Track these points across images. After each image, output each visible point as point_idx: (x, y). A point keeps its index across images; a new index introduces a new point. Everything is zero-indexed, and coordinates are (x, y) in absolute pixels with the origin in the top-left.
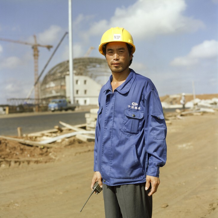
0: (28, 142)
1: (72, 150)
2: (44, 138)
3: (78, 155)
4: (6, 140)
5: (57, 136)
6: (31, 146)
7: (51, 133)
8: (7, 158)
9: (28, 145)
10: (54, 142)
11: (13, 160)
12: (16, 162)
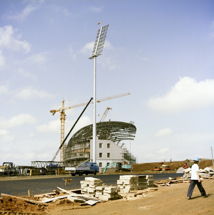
0: (31, 201)
1: (61, 208)
2: (45, 198)
3: (64, 211)
4: (16, 199)
5: (54, 197)
6: (34, 204)
7: (50, 195)
8: (15, 211)
9: (32, 203)
10: (51, 202)
11: (18, 212)
12: (19, 214)
